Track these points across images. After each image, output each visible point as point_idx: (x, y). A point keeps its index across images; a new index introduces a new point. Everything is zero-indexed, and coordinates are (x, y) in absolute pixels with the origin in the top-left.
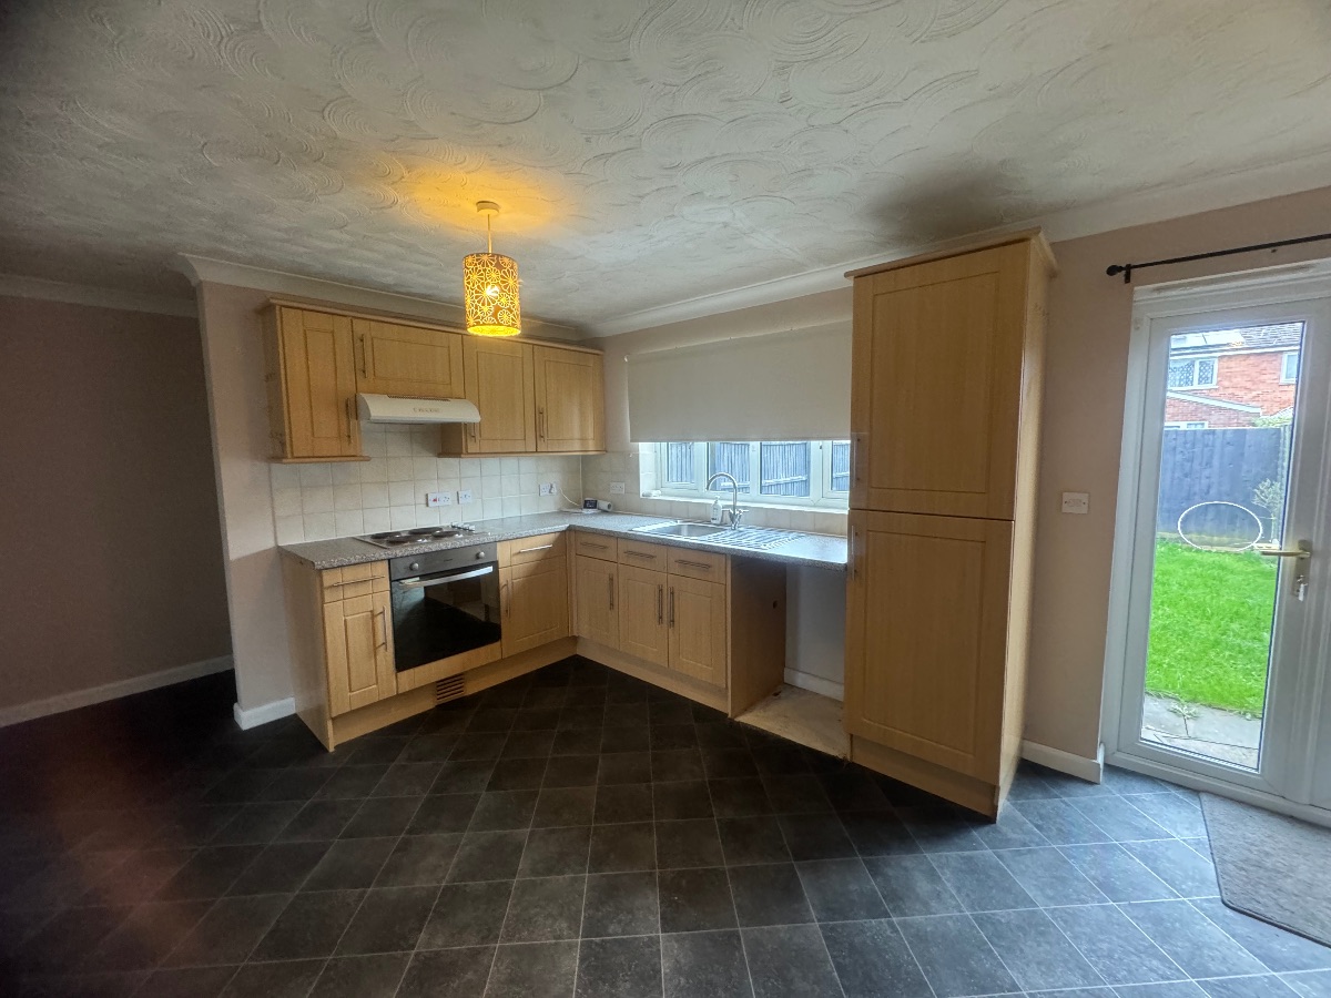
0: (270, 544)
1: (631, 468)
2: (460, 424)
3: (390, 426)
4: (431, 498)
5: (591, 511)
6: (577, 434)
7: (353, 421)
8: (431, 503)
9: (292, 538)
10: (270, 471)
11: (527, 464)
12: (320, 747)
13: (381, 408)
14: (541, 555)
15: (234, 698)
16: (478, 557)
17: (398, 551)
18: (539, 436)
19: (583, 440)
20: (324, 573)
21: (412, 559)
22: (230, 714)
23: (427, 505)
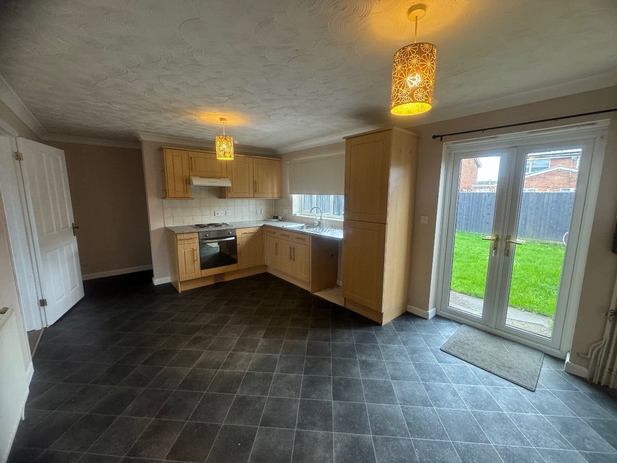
0: (163, 226)
1: (290, 204)
2: (225, 187)
3: (201, 188)
4: (216, 213)
5: (275, 220)
6: (270, 191)
7: (188, 185)
8: (216, 215)
9: (170, 224)
10: (162, 202)
11: (253, 202)
12: (177, 291)
13: (197, 182)
14: (252, 235)
15: (152, 276)
16: (229, 234)
17: (202, 230)
18: (255, 191)
19: (273, 193)
20: (178, 235)
21: (206, 233)
22: (151, 281)
23: (215, 215)
